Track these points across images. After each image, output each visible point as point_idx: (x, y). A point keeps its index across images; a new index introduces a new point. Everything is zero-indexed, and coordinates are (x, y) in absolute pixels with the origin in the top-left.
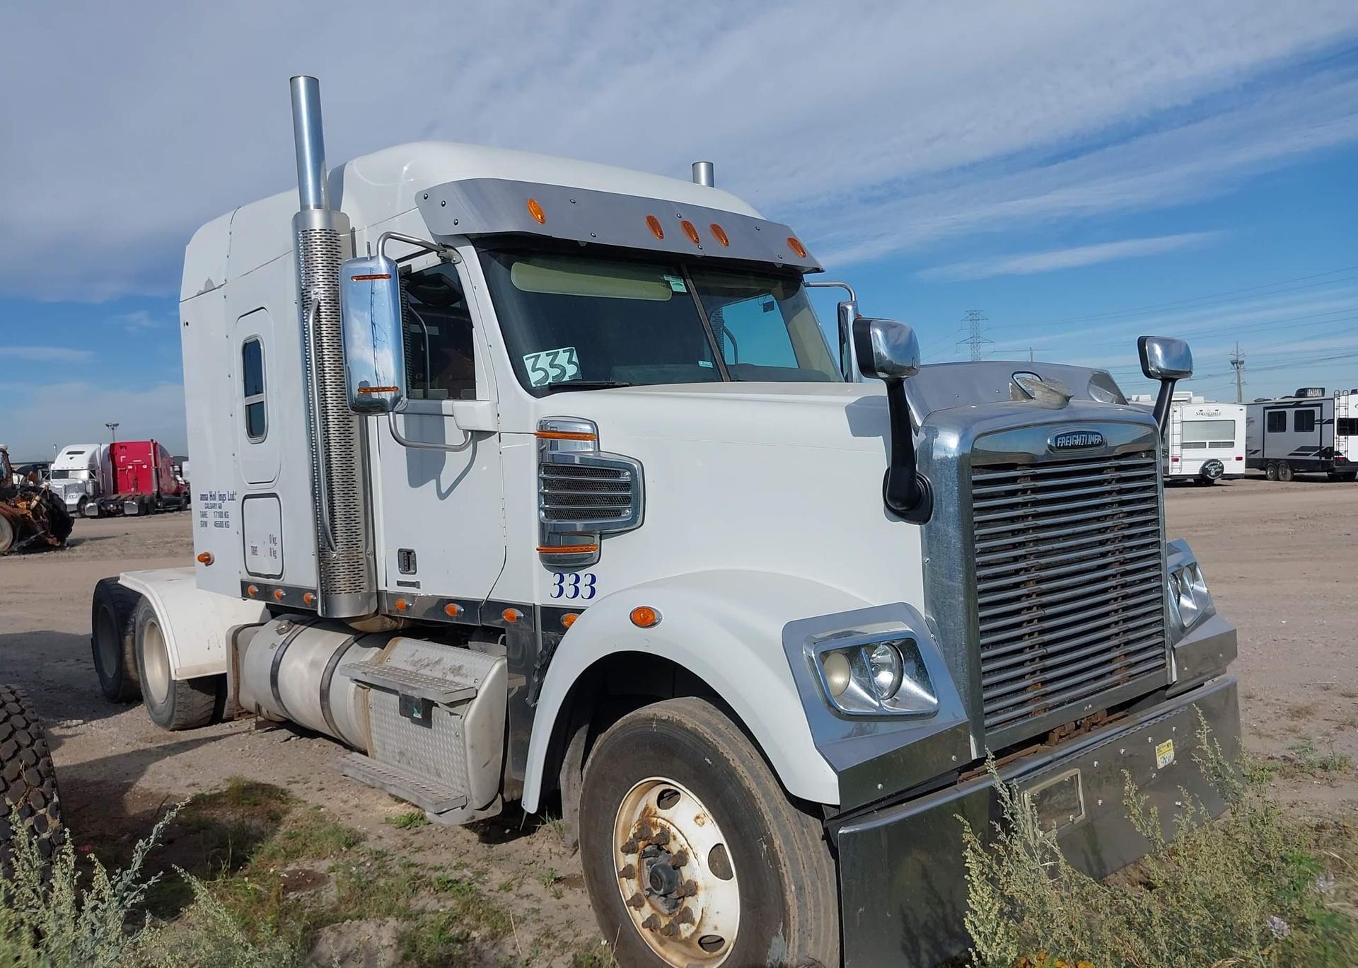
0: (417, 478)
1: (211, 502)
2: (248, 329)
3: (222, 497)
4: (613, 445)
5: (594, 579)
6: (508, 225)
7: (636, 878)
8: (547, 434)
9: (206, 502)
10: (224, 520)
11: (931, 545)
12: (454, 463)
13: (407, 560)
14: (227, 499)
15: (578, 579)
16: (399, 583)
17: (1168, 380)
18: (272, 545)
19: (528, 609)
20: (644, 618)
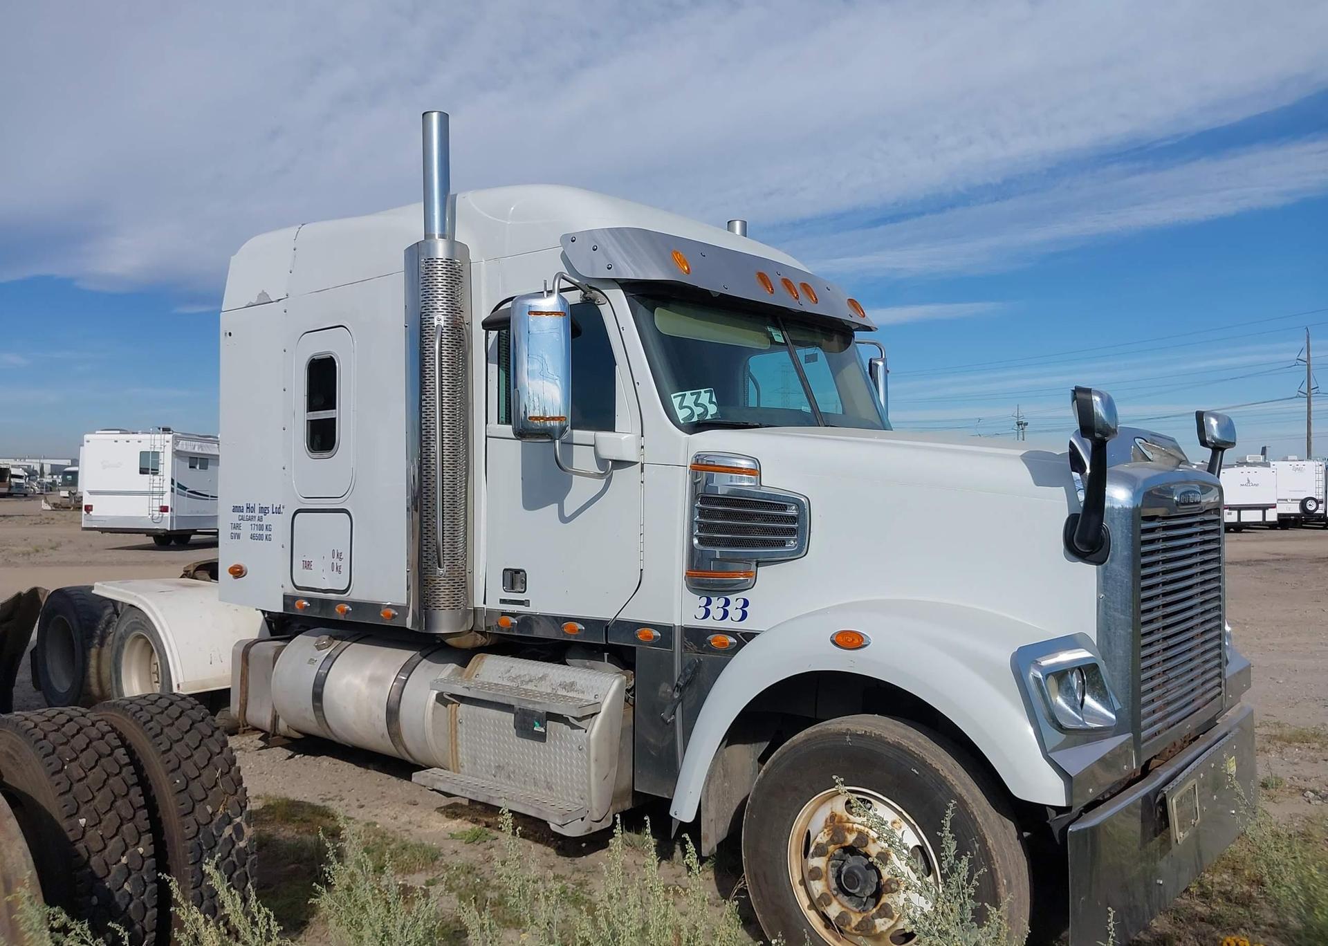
0: (533, 500)
1: (248, 514)
2: (319, 346)
3: (264, 510)
4: (775, 481)
5: (746, 603)
6: (656, 274)
7: (823, 879)
8: (702, 467)
9: (241, 514)
10: (265, 533)
11: (1105, 583)
12: (582, 489)
13: (514, 578)
14: (271, 512)
15: (727, 603)
16: (503, 601)
17: (1218, 448)
18: (336, 560)
19: (667, 631)
20: (849, 641)
